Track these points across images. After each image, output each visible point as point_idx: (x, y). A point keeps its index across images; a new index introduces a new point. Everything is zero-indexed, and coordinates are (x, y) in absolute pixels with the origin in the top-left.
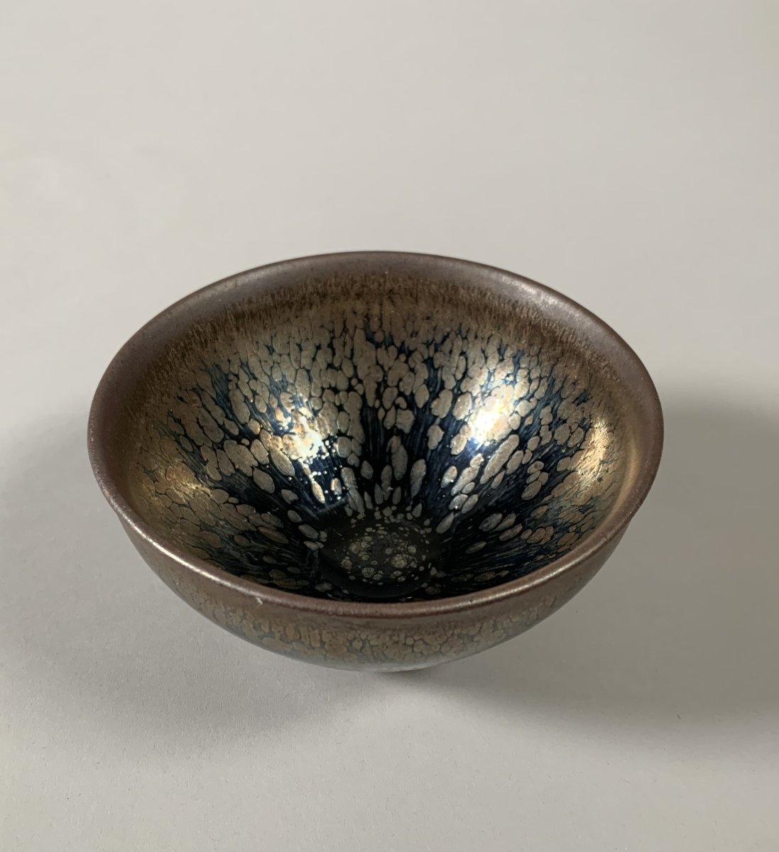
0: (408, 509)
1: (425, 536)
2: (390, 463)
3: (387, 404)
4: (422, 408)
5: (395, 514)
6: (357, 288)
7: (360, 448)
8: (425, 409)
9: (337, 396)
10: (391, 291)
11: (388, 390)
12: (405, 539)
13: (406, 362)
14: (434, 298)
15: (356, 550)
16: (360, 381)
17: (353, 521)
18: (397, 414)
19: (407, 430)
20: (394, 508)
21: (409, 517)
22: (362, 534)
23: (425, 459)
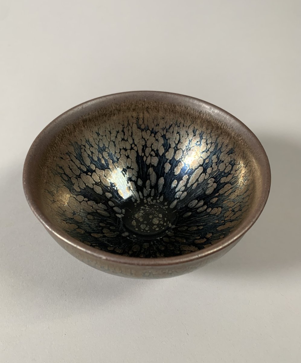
0: (158, 198)
1: (165, 209)
2: (149, 179)
3: (147, 155)
4: (162, 156)
5: (152, 200)
6: (133, 107)
7: (137, 173)
8: (163, 156)
9: (126, 152)
10: (147, 107)
11: (147, 149)
12: (157, 211)
13: (154, 137)
14: (166, 110)
15: (137, 217)
16: (136, 145)
17: (135, 204)
18: (151, 158)
19: (156, 165)
20: (152, 198)
21: (158, 201)
22: (139, 210)
23: (164, 177)
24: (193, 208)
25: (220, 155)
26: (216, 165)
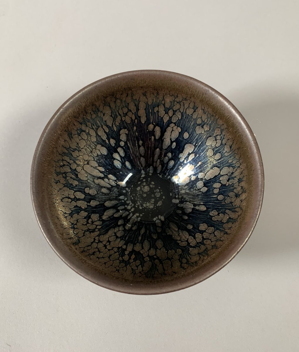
0: (123, 201)
1: (130, 189)
2: (113, 215)
3: (94, 226)
4: (87, 212)
5: (128, 205)
7: (116, 228)
8: (87, 211)
9: (106, 245)
11: (90, 228)
12: (136, 194)
13: (76, 224)
15: (152, 205)
16: (95, 239)
17: (141, 215)
18: (95, 221)
19: (98, 215)
20: (126, 206)
21: (126, 199)
22: (145, 208)
23: (104, 203)
24: (121, 162)
25: (72, 148)
26: (80, 151)
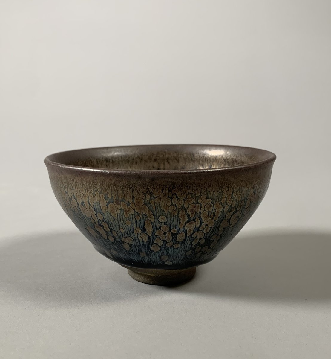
6: (154, 157)
10: (168, 158)
14: (185, 159)
